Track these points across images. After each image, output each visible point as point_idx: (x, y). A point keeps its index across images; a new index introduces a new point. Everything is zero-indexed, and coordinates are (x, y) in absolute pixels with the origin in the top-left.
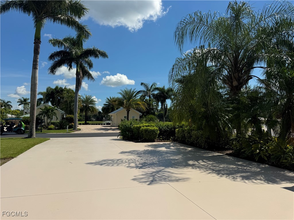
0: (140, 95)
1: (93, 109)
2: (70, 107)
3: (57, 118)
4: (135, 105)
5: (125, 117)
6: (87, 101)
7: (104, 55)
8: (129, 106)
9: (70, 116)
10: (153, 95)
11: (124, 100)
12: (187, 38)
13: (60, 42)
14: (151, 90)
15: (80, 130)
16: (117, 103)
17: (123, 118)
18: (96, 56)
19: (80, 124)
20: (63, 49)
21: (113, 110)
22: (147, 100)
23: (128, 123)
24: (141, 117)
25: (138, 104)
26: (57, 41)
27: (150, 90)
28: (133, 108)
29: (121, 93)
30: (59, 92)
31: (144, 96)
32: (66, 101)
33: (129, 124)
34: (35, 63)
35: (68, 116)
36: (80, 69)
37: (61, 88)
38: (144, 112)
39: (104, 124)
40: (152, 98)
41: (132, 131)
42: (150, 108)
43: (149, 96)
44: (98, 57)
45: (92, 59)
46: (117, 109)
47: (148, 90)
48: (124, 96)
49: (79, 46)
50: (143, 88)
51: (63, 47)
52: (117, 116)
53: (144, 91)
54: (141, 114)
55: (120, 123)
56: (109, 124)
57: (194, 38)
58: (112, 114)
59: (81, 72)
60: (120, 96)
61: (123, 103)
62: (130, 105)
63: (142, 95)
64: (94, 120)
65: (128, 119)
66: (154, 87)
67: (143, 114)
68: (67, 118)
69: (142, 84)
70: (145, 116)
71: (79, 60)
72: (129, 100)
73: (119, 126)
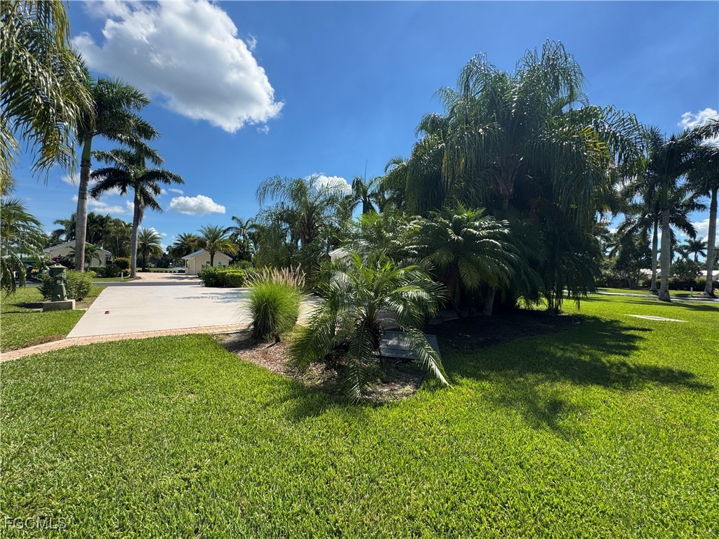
0: (231, 233)
1: (157, 250)
2: (120, 246)
3: (100, 262)
4: (223, 247)
5: (208, 262)
6: (146, 237)
7: (178, 180)
8: (213, 248)
9: (123, 259)
10: (250, 234)
11: (206, 240)
12: (268, 195)
13: (108, 156)
14: (247, 228)
15: (140, 278)
16: (196, 243)
17: (205, 264)
18: (167, 181)
19: (139, 271)
20: (112, 165)
21: (189, 252)
22: (239, 241)
23: (211, 269)
24: (231, 263)
25: (227, 246)
26: (105, 154)
27: (244, 228)
28: (220, 251)
29: (202, 231)
30: (97, 222)
31: (237, 235)
32: (114, 238)
33: (213, 270)
34: (82, 192)
35: (119, 259)
36: (140, 196)
37: (99, 216)
38: (236, 257)
39: (175, 272)
40: (248, 237)
41: (217, 278)
42: (244, 252)
43: (244, 235)
44: (170, 183)
45: (159, 183)
46: (195, 251)
47: (242, 227)
48: (207, 236)
49: (139, 165)
50: (235, 224)
51: (114, 163)
52: (195, 261)
53: (236, 228)
54: (231, 259)
55: (199, 269)
56: (184, 272)
57: (275, 197)
58: (188, 258)
59: (142, 200)
60: (201, 235)
61: (205, 244)
62: (215, 246)
63: (233, 234)
64: (153, 265)
65: (212, 265)
66: (250, 223)
67: (234, 259)
68: (117, 263)
69: (234, 218)
70: (237, 261)
71: (139, 183)
72: (213, 241)
73: (198, 274)
